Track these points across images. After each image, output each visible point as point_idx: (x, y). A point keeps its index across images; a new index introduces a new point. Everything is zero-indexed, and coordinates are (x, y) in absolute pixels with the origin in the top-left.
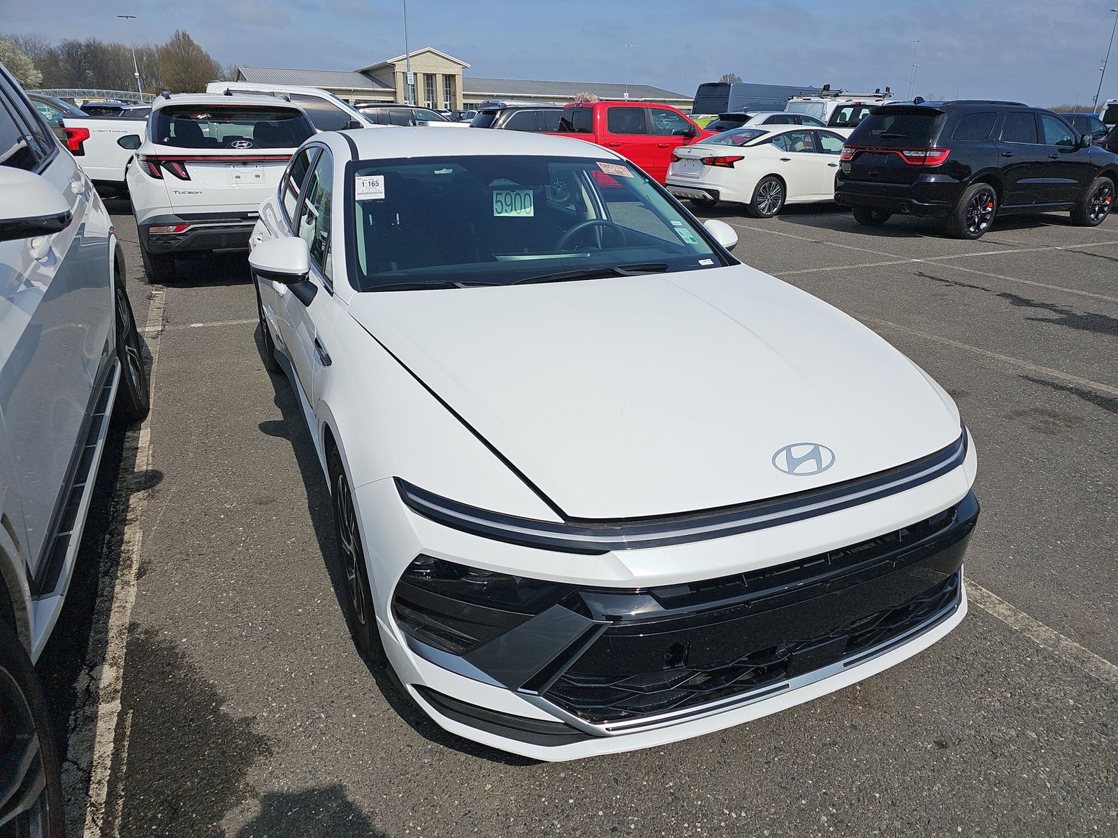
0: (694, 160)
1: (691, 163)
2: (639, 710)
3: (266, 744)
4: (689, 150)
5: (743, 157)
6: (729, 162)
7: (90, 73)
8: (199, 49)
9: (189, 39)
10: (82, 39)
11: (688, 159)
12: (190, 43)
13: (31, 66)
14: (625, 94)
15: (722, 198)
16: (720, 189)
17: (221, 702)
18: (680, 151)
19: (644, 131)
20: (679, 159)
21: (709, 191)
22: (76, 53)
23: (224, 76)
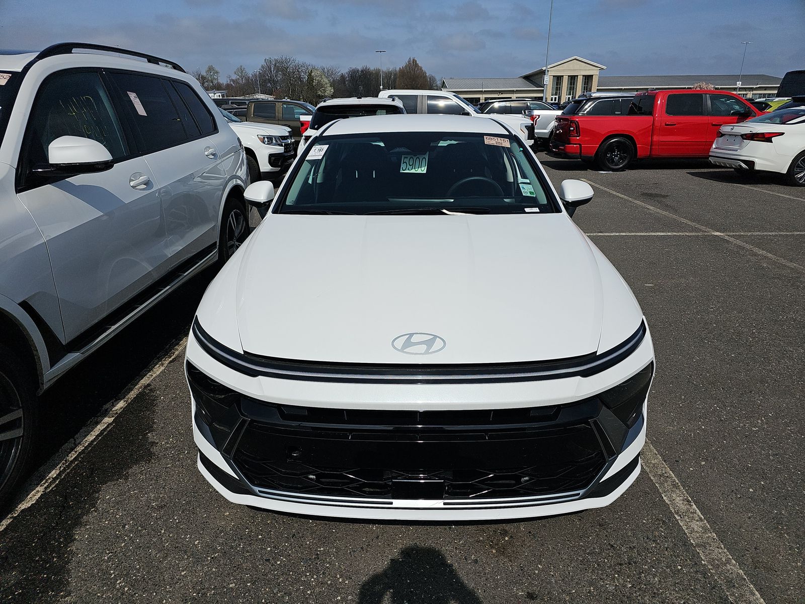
0: (736, 136)
1: (731, 139)
2: (282, 486)
3: (151, 457)
4: (731, 127)
5: (783, 134)
6: (766, 138)
7: (361, 88)
8: (421, 69)
9: (416, 63)
10: (360, 68)
11: (730, 135)
12: (417, 65)
13: (328, 85)
14: (738, 83)
15: (757, 167)
16: (756, 160)
17: (151, 429)
18: (726, 129)
19: (701, 114)
20: (723, 135)
21: (745, 162)
22: (356, 76)
23: (437, 85)
